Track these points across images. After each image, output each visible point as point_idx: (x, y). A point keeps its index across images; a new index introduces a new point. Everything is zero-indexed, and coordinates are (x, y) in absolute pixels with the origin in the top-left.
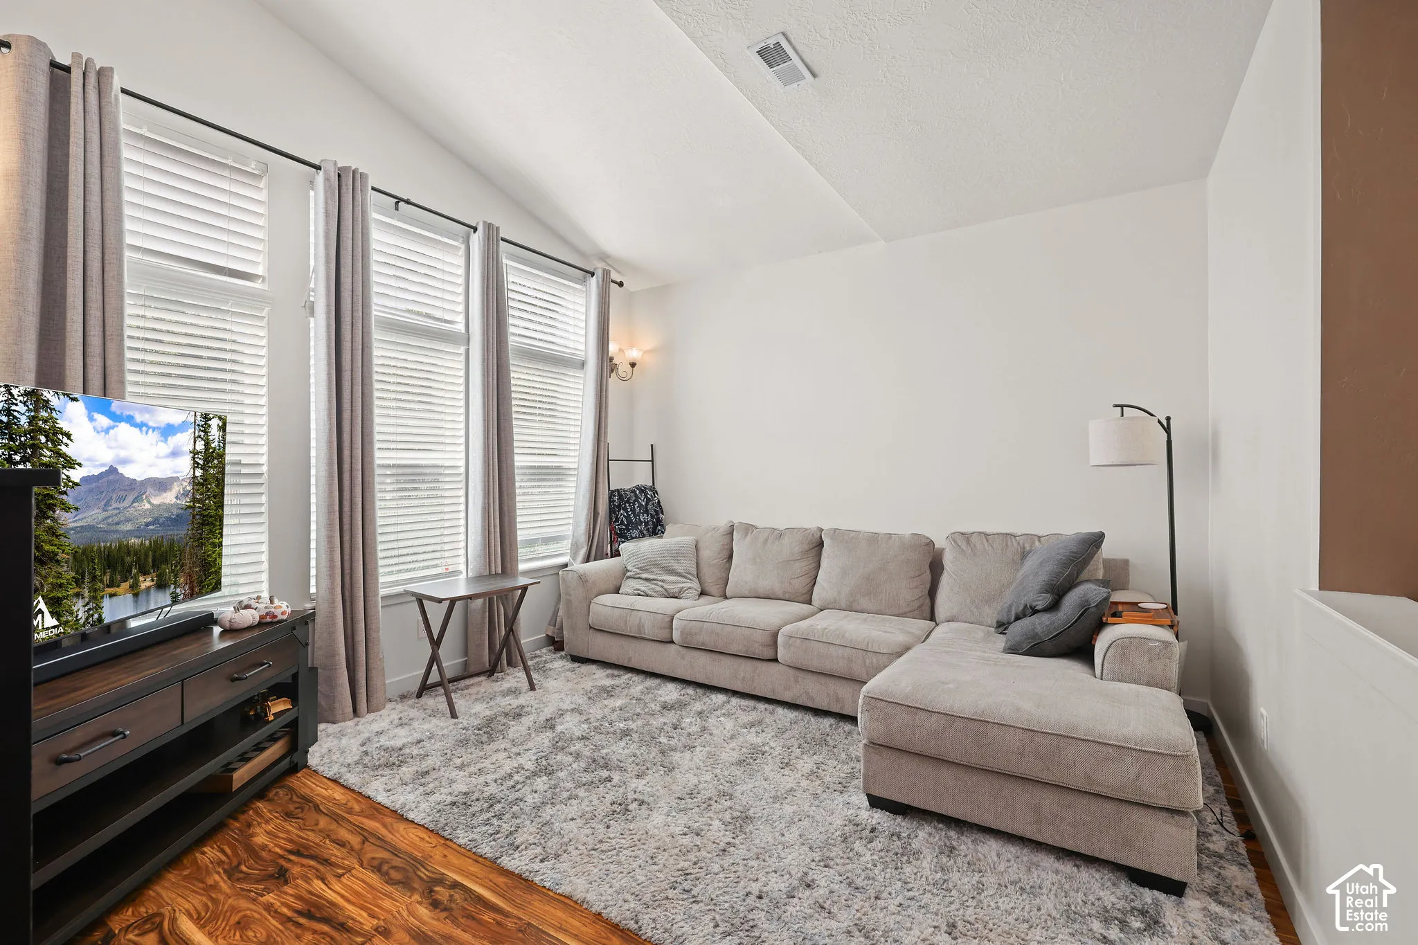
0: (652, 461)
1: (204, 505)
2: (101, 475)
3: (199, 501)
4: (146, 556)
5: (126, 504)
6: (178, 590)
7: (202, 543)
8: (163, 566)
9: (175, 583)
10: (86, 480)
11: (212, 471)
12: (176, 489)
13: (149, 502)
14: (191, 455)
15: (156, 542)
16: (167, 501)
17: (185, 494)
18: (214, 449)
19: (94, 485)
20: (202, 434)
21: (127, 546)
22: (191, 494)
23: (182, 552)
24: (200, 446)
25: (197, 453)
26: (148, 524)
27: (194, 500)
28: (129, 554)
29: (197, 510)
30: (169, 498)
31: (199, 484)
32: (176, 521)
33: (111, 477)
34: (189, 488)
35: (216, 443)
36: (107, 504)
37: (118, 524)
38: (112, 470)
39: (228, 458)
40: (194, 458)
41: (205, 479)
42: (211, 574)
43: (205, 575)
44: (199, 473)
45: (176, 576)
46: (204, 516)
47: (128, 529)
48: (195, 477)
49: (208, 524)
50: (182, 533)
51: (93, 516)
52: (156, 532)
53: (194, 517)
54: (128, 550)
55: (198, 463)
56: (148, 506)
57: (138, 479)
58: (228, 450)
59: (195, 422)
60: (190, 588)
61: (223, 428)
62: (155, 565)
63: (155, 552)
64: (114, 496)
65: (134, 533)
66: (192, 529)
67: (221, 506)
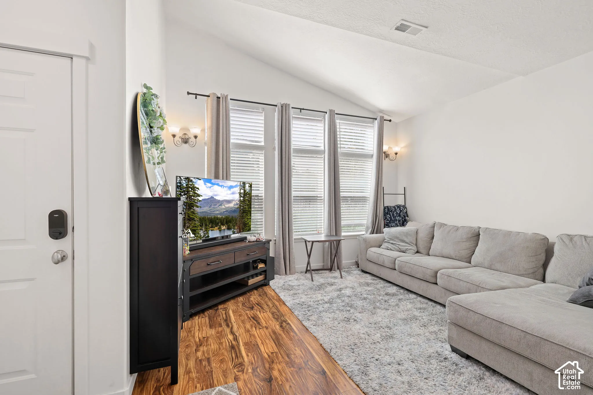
0: (405, 194)
1: (244, 207)
2: (208, 199)
3: (242, 206)
4: (224, 220)
5: (216, 206)
6: (235, 230)
7: (243, 218)
8: (230, 224)
9: (234, 228)
10: (203, 200)
11: (246, 198)
12: (234, 203)
13: (224, 206)
14: (239, 194)
15: (227, 217)
16: (231, 206)
17: (237, 204)
18: (247, 192)
19: (206, 201)
20: (243, 188)
21: (217, 217)
22: (239, 204)
23: (236, 220)
24: (242, 191)
25: (241, 193)
26: (224, 212)
27: (240, 206)
28: (218, 219)
29: (241, 209)
30: (231, 205)
31: (242, 201)
32: (234, 211)
33: (212, 199)
34: (238, 203)
35: (248, 191)
36: (210, 206)
37: (214, 211)
38: (212, 197)
39: (252, 194)
40: (240, 195)
41: (244, 200)
42: (247, 226)
43: (245, 227)
44: (242, 199)
45: (234, 226)
46: (244, 210)
47: (217, 213)
48: (240, 200)
49: (245, 213)
50: (236, 215)
51: (206, 209)
52: (227, 214)
53: (240, 210)
54: (217, 218)
55: (241, 196)
56: (224, 207)
57: (221, 200)
58: (253, 192)
59: (240, 185)
60: (239, 230)
61: (251, 186)
62: (226, 223)
63: (226, 220)
64: (213, 204)
65: (220, 214)
66: (240, 214)
67: (251, 208)
